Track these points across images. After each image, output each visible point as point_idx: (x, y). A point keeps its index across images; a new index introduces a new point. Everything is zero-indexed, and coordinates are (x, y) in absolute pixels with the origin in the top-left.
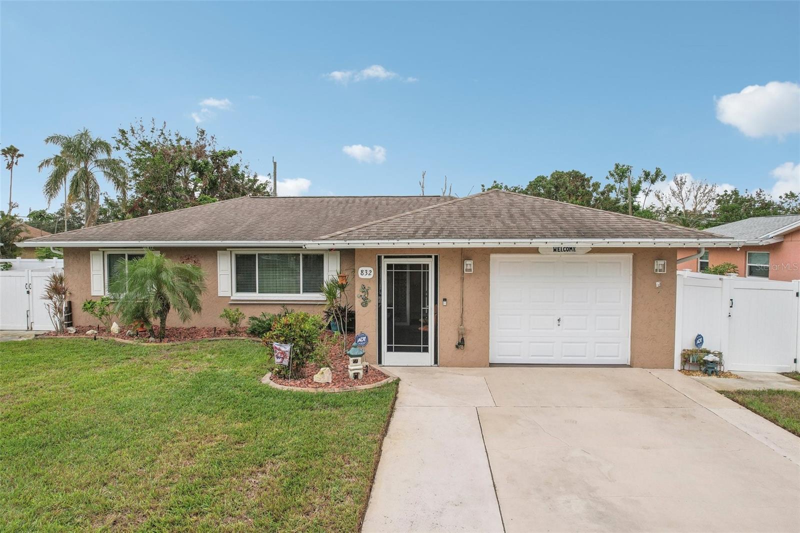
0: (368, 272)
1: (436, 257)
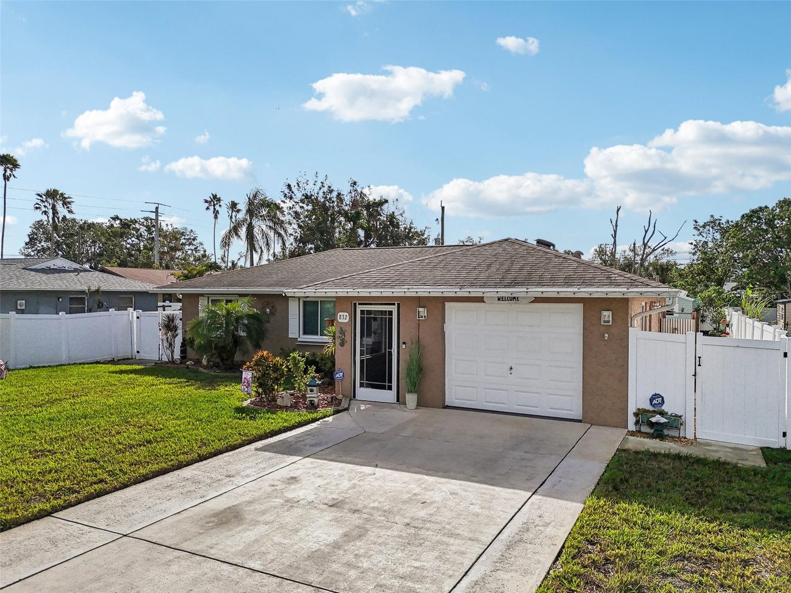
0: (345, 317)
1: (399, 304)
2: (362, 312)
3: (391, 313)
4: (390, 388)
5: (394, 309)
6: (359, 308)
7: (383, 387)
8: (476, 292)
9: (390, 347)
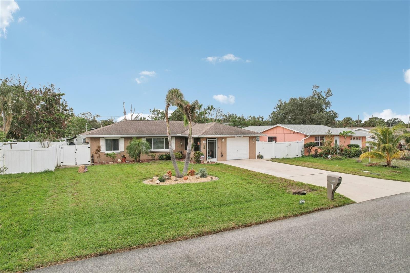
0: (205, 142)
2: (208, 141)
3: (215, 140)
4: (215, 158)
5: (216, 139)
6: (208, 140)
7: (214, 158)
8: (233, 136)
9: (215, 148)
